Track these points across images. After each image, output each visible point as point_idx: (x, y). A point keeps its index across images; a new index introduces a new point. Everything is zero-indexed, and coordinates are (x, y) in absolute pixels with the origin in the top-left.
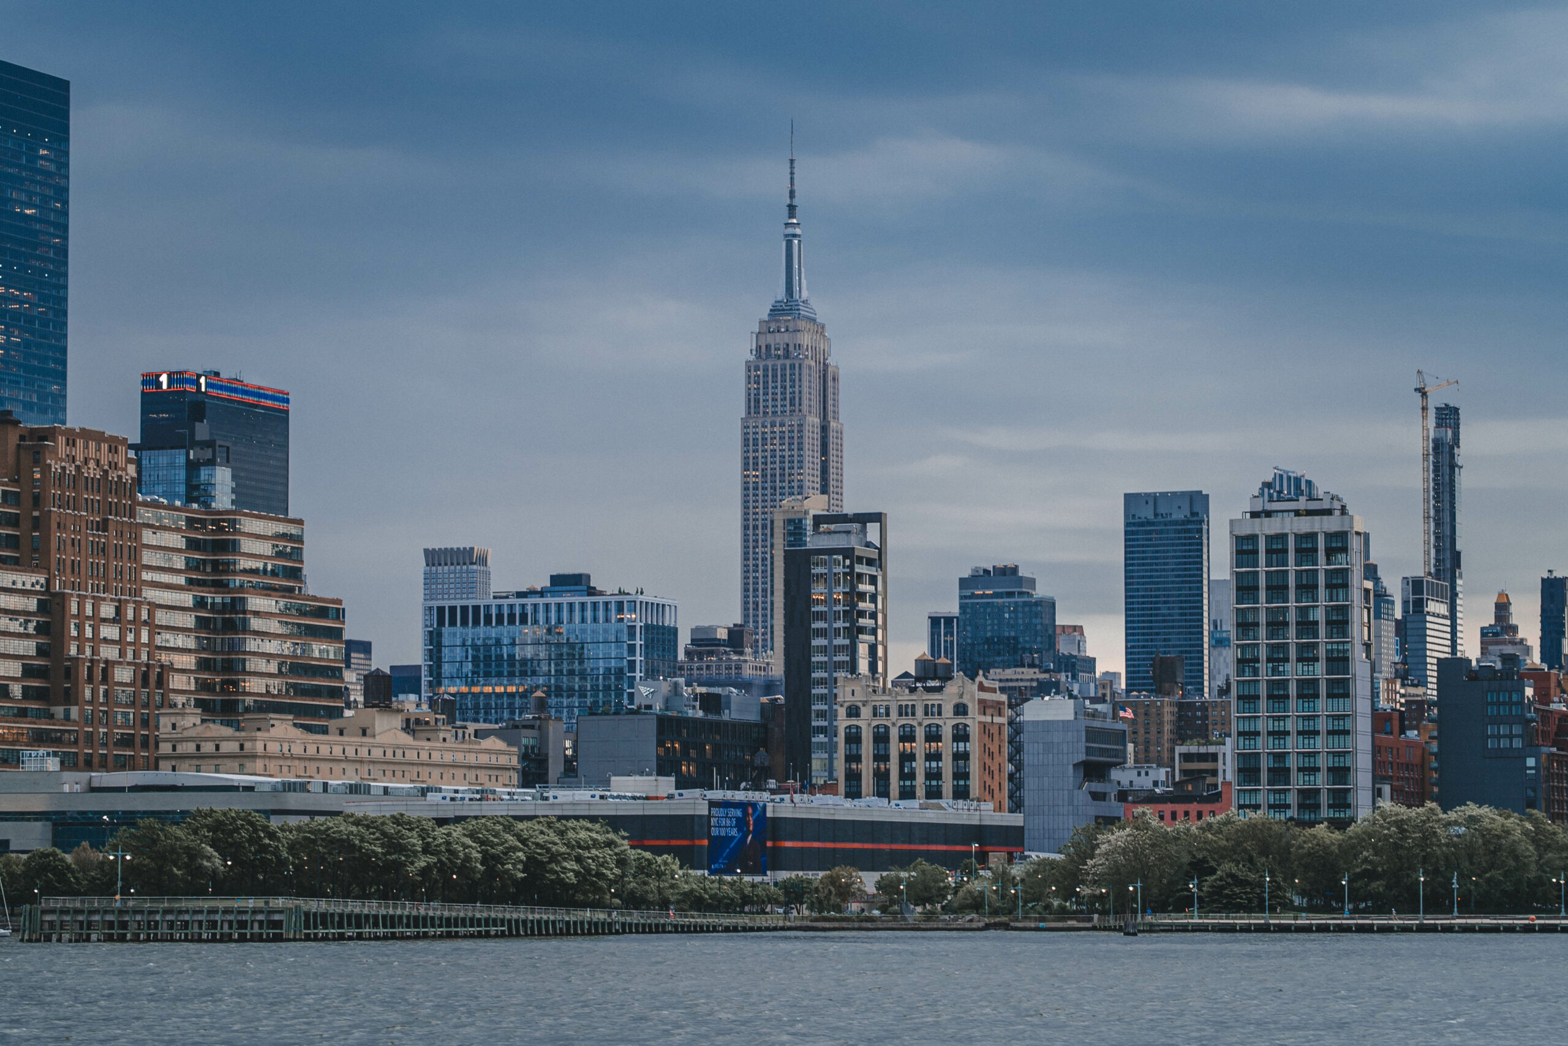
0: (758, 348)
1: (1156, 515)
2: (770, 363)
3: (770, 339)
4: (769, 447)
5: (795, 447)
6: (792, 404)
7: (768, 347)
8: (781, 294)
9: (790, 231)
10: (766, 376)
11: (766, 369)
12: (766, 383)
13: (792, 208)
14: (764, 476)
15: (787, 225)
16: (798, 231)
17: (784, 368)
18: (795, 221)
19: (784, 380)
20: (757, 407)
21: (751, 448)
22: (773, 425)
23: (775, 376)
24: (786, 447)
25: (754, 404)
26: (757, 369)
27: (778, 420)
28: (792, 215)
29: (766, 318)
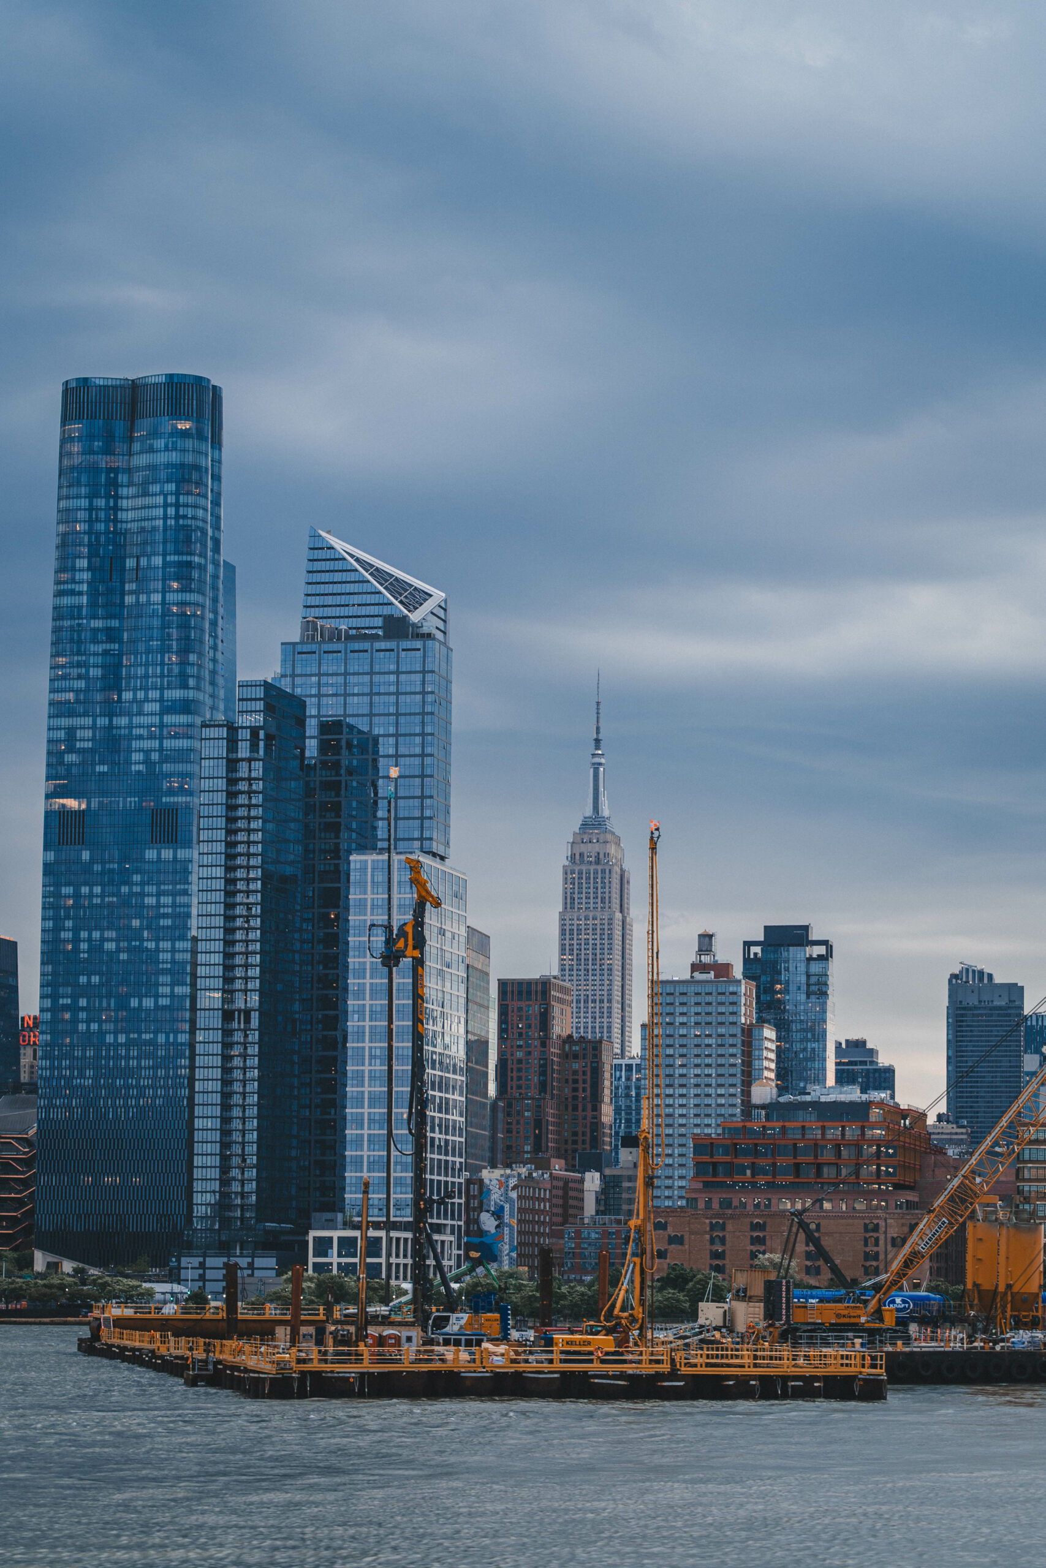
0: (573, 856)
1: (980, 1002)
2: (584, 868)
3: (584, 848)
4: (583, 937)
5: (606, 937)
6: (603, 902)
7: (581, 855)
8: (589, 811)
9: (597, 760)
10: (580, 878)
11: (580, 873)
12: (580, 884)
13: (597, 741)
14: (579, 960)
15: (594, 755)
16: (603, 761)
17: (596, 872)
18: (600, 752)
19: (596, 883)
20: (572, 903)
21: (568, 936)
22: (587, 918)
23: (588, 878)
24: (598, 937)
25: (569, 902)
26: (573, 872)
27: (591, 915)
28: (597, 747)
29: (577, 831)
